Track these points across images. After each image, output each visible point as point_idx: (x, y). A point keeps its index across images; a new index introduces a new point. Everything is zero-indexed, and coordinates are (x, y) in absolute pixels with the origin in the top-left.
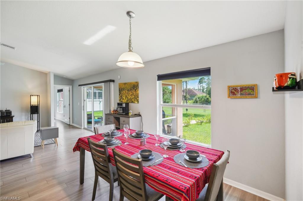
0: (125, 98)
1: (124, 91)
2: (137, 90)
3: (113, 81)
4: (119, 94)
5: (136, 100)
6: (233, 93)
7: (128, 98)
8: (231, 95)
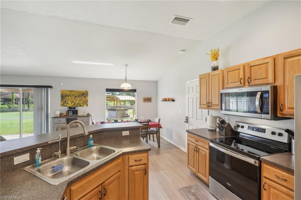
0: (70, 103)
1: (70, 98)
2: (86, 97)
3: (51, 87)
4: (62, 100)
5: (86, 104)
6: (145, 100)
7: (75, 102)
8: (144, 101)
